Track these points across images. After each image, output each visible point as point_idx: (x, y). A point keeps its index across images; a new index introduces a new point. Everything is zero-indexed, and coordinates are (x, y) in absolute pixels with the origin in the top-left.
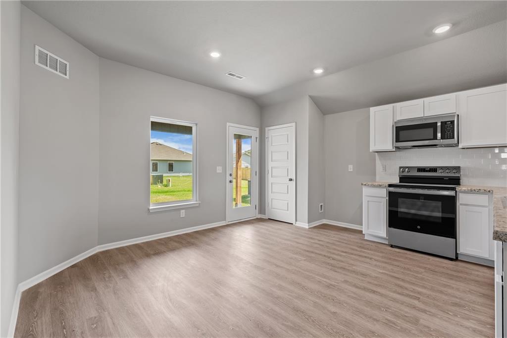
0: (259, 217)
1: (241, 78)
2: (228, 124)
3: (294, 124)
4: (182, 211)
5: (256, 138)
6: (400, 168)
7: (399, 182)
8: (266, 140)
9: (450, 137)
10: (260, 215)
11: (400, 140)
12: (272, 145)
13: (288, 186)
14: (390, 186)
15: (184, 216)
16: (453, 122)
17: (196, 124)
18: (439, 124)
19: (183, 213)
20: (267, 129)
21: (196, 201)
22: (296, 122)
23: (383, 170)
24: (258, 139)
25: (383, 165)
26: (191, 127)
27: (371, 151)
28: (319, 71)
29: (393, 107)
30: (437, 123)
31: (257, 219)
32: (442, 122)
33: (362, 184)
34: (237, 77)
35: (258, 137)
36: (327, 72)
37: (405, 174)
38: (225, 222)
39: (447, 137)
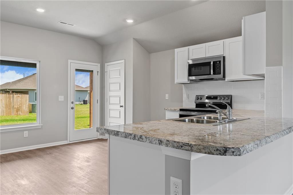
0: (100, 138)
1: (73, 25)
2: (69, 61)
3: (123, 61)
4: (25, 132)
5: (98, 72)
6: (196, 96)
7: (195, 107)
8: (106, 73)
9: (219, 73)
10: (101, 136)
11: (192, 75)
12: (109, 78)
13: (120, 112)
14: (181, 110)
15: (27, 136)
16: (220, 62)
17: (40, 61)
18: (212, 63)
19: (26, 134)
20: (106, 64)
21: (40, 124)
22: (125, 60)
23: (187, 98)
24: (99, 73)
25: (187, 94)
26: (36, 64)
27: (175, 83)
28: (130, 21)
29: (188, 48)
30: (211, 62)
31: (98, 139)
32: (214, 62)
33: (165, 109)
34: (68, 24)
35: (99, 71)
36: (136, 22)
37: (199, 101)
38: (67, 141)
39: (217, 73)
